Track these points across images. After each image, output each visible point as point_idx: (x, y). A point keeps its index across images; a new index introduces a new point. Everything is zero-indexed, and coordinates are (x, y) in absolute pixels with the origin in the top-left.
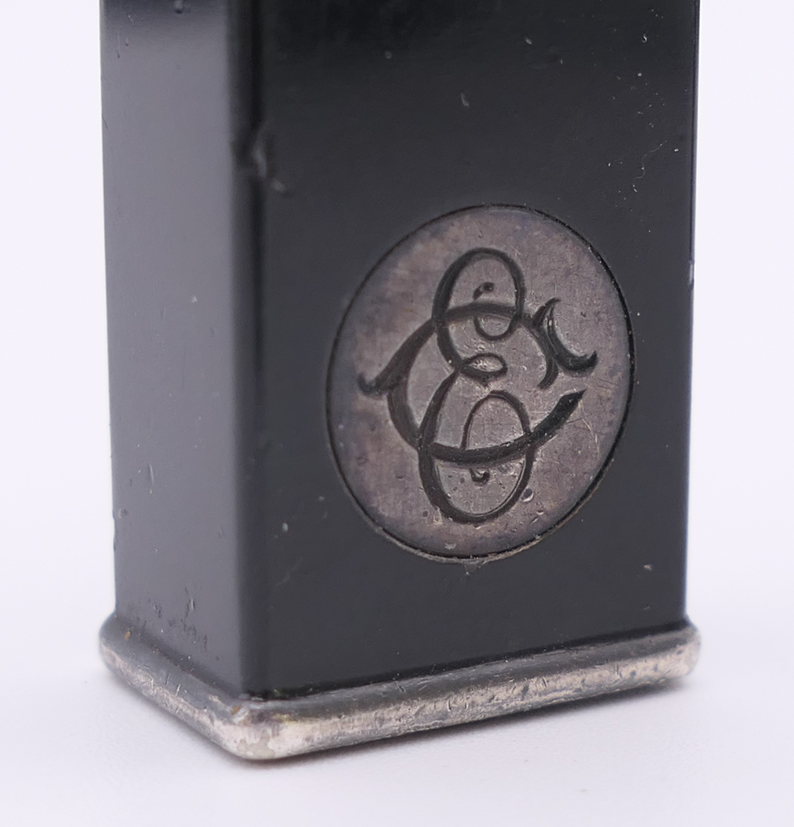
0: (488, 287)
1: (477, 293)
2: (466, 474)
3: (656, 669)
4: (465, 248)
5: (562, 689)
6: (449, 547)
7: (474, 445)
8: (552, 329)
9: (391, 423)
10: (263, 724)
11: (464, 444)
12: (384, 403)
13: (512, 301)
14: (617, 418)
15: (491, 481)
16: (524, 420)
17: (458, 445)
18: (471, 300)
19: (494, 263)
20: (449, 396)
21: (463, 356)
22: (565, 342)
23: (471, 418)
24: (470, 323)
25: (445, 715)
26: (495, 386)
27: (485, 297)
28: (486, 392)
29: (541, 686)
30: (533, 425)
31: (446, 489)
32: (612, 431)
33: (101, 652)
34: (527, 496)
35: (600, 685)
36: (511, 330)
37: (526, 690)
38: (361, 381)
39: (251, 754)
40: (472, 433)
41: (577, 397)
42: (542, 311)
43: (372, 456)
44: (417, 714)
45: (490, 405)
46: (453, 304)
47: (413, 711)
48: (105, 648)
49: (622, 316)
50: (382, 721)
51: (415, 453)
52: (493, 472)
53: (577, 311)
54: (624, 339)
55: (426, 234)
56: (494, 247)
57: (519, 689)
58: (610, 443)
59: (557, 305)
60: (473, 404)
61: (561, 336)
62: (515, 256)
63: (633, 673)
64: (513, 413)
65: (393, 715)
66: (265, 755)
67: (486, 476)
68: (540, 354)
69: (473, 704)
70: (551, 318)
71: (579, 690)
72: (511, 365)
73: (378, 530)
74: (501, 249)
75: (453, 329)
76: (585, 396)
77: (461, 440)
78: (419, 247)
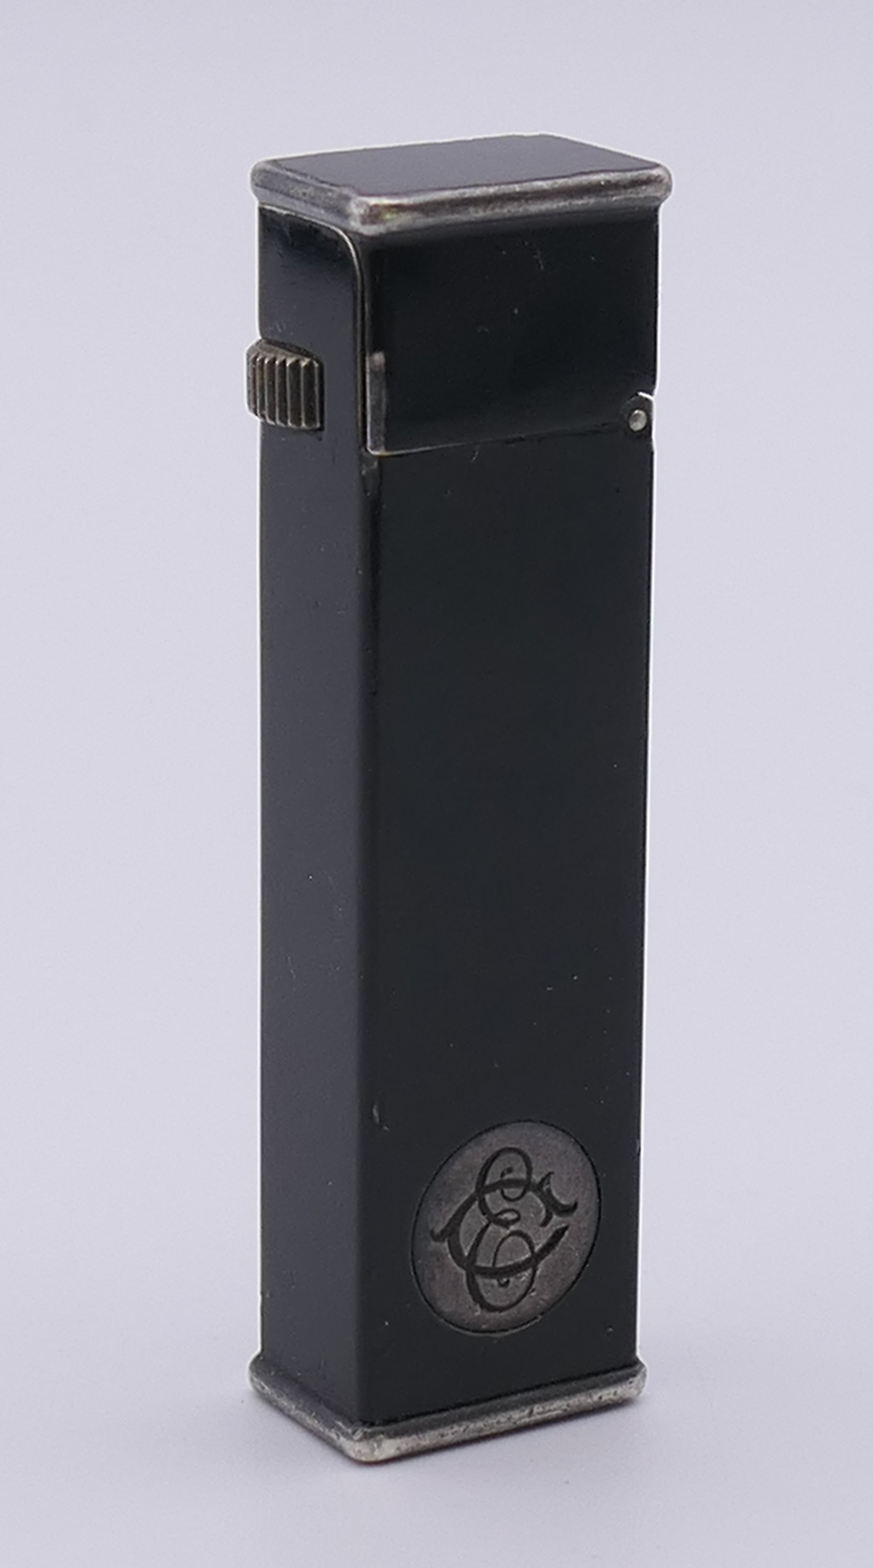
0: (510, 1170)
1: (503, 1175)
2: (495, 1282)
3: (615, 1394)
4: (497, 1149)
5: (555, 1410)
6: (484, 1327)
7: (500, 1265)
8: (549, 1191)
9: (450, 1256)
10: (371, 1441)
11: (494, 1263)
12: (446, 1244)
13: (523, 1176)
14: (590, 1240)
15: (510, 1285)
16: (532, 1248)
17: (490, 1265)
18: (498, 1179)
19: (512, 1155)
20: (485, 1237)
21: (494, 1212)
22: (557, 1197)
23: (498, 1250)
24: (498, 1192)
25: (481, 1430)
26: (513, 1228)
27: (508, 1176)
28: (508, 1232)
29: (541, 1410)
30: (537, 1249)
31: (482, 1291)
32: (587, 1248)
33: (252, 1380)
34: (533, 1290)
35: (578, 1407)
36: (523, 1194)
37: (531, 1412)
38: (432, 1232)
39: (364, 1459)
40: (499, 1257)
41: (566, 1228)
42: (543, 1180)
43: (438, 1277)
44: (464, 1430)
45: (510, 1240)
46: (488, 1182)
47: (462, 1429)
48: (255, 1379)
49: (593, 1178)
50: (443, 1436)
51: (464, 1272)
52: (512, 1279)
53: (565, 1178)
54: (595, 1191)
55: (471, 1144)
56: (513, 1146)
57: (527, 1411)
58: (586, 1254)
59: (552, 1176)
60: (500, 1240)
61: (554, 1193)
62: (526, 1149)
63: (600, 1398)
64: (525, 1243)
65: (450, 1432)
66: (372, 1459)
67: (508, 1282)
68: (542, 1205)
69: (498, 1423)
70: (549, 1183)
71: (565, 1410)
72: (523, 1214)
73: (442, 1321)
74: (517, 1146)
75: (487, 1197)
76: (570, 1228)
77: (492, 1261)
78: (468, 1152)
